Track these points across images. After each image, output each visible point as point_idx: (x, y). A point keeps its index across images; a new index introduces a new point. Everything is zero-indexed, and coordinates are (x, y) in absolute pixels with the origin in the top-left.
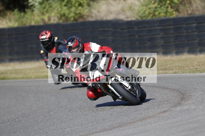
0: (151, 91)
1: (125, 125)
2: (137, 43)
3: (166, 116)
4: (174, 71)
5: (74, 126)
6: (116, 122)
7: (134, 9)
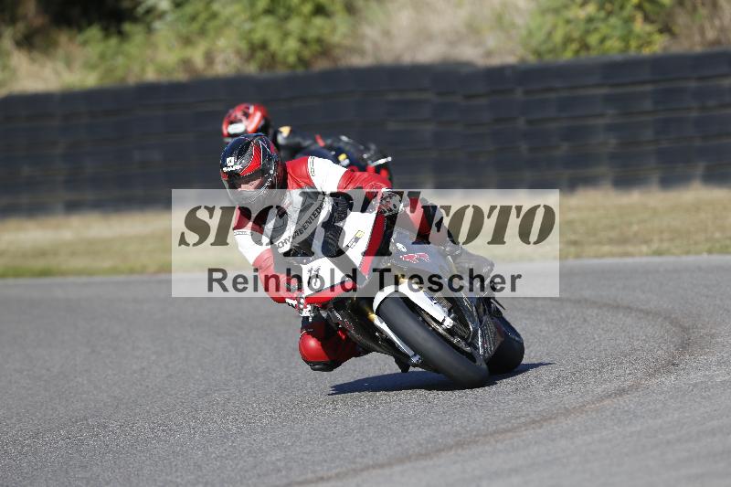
0: (574, 318)
1: (477, 439)
2: (524, 147)
3: (626, 408)
4: (655, 246)
5: (298, 444)
6: (447, 428)
7: (513, 25)
